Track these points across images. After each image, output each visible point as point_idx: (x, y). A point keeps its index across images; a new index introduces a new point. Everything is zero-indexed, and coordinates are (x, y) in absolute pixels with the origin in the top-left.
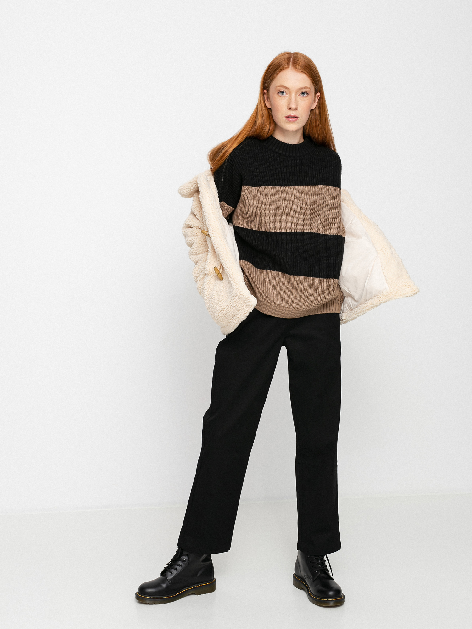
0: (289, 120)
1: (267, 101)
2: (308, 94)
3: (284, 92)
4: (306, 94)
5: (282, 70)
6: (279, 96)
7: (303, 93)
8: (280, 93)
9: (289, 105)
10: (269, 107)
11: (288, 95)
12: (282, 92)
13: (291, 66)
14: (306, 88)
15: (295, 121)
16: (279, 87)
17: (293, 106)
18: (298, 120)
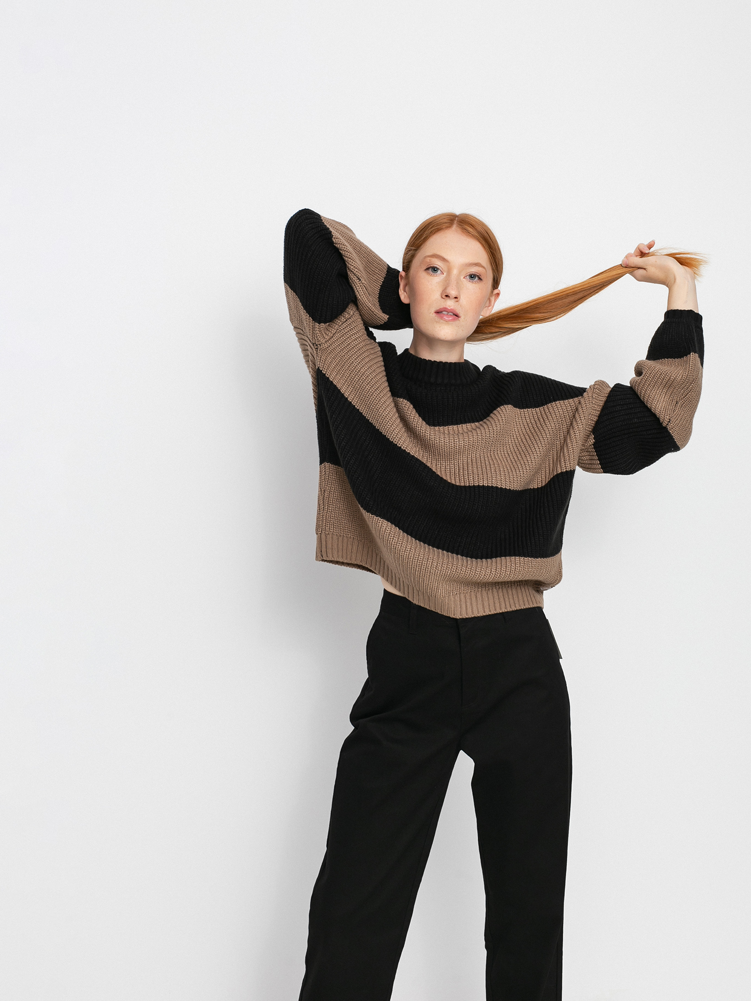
0: (442, 318)
1: (402, 291)
2: (481, 279)
3: (438, 269)
4: (477, 278)
6: (428, 274)
7: (472, 276)
8: (430, 270)
9: (445, 289)
10: (405, 301)
11: (445, 274)
12: (435, 269)
13: (454, 226)
14: (479, 266)
15: (454, 320)
16: (429, 258)
17: (453, 293)
18: (458, 322)
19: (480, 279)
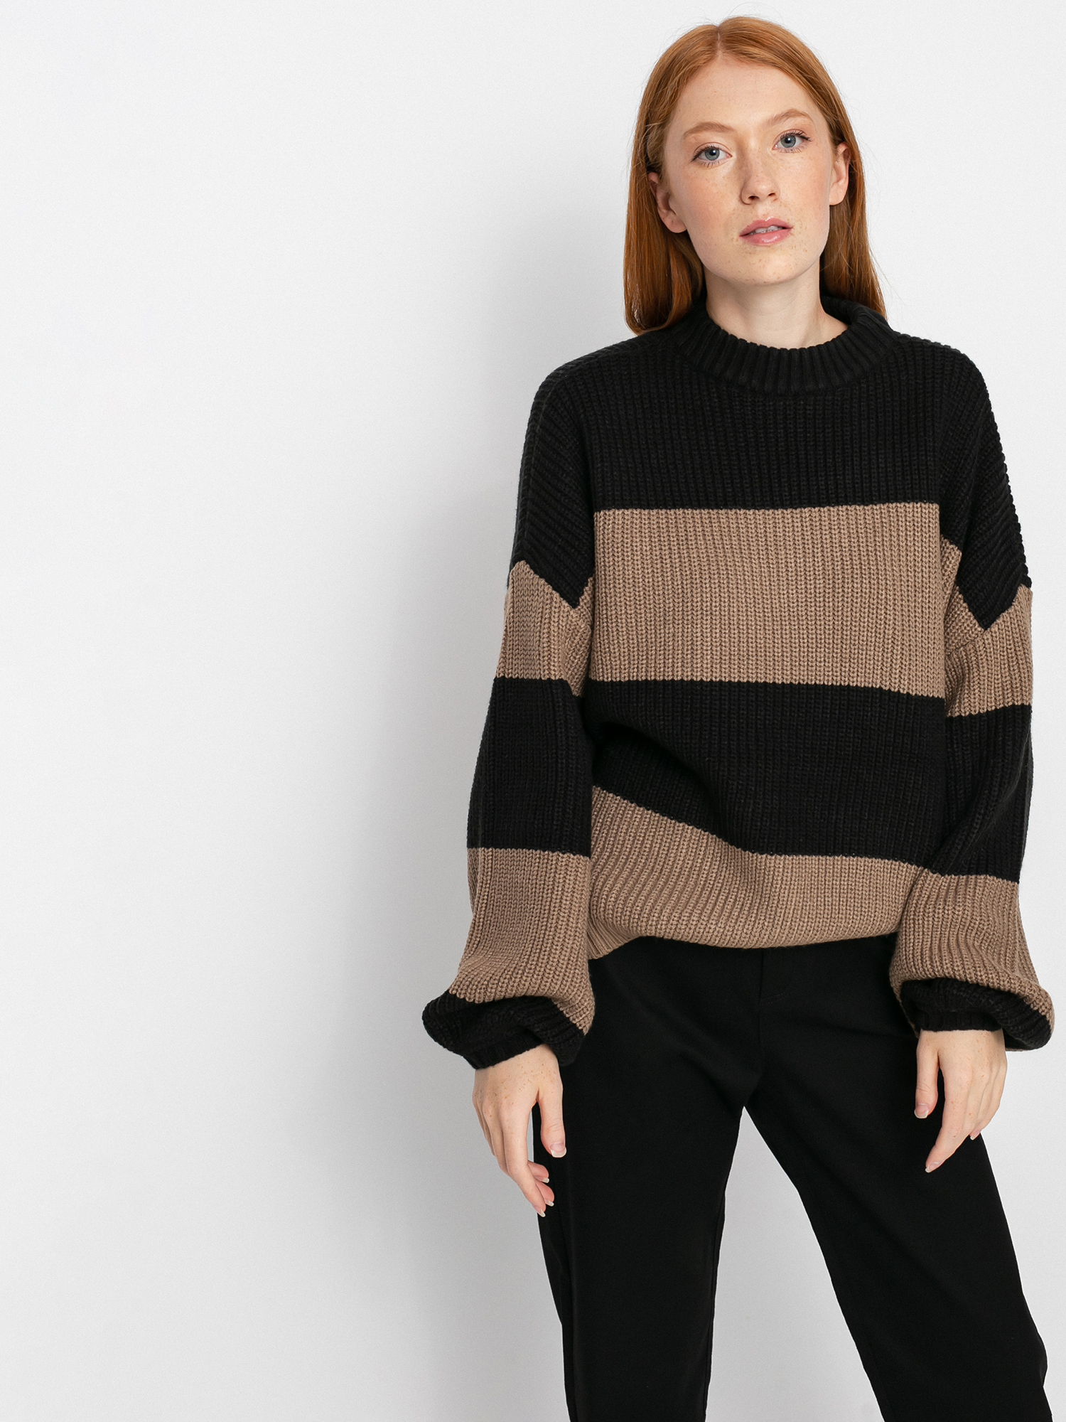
0: (758, 242)
2: (807, 139)
3: (718, 149)
4: (798, 140)
5: (693, 72)
6: (702, 165)
7: (788, 140)
8: (703, 155)
9: (743, 188)
10: (677, 229)
11: (734, 154)
12: (712, 152)
13: (720, 53)
14: (794, 116)
15: (782, 238)
16: (693, 135)
17: (762, 187)
18: (791, 238)
19: (804, 138)
